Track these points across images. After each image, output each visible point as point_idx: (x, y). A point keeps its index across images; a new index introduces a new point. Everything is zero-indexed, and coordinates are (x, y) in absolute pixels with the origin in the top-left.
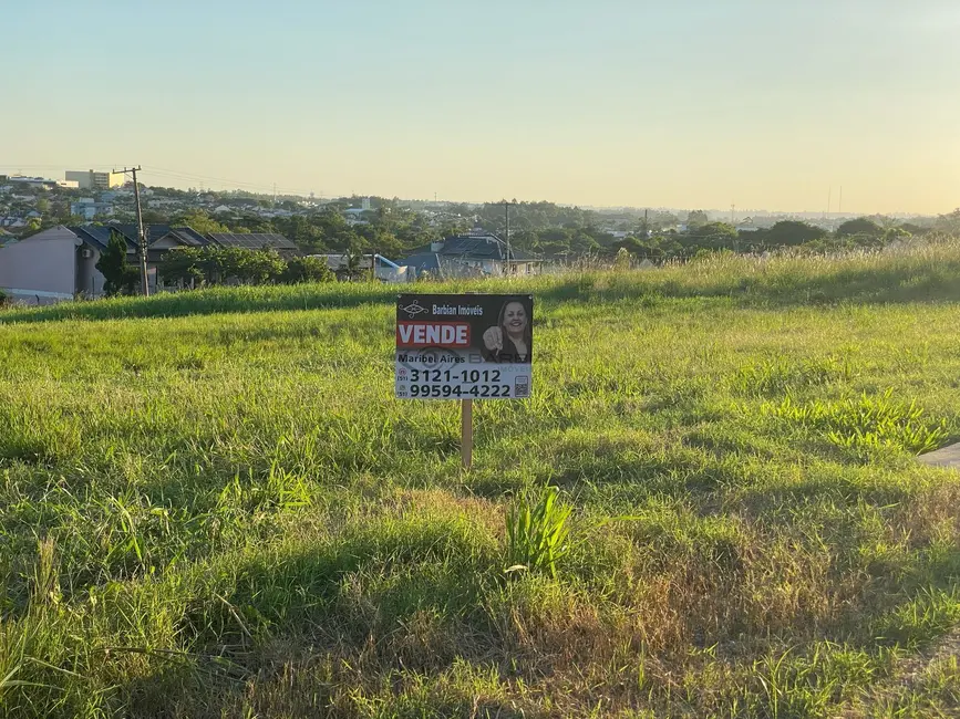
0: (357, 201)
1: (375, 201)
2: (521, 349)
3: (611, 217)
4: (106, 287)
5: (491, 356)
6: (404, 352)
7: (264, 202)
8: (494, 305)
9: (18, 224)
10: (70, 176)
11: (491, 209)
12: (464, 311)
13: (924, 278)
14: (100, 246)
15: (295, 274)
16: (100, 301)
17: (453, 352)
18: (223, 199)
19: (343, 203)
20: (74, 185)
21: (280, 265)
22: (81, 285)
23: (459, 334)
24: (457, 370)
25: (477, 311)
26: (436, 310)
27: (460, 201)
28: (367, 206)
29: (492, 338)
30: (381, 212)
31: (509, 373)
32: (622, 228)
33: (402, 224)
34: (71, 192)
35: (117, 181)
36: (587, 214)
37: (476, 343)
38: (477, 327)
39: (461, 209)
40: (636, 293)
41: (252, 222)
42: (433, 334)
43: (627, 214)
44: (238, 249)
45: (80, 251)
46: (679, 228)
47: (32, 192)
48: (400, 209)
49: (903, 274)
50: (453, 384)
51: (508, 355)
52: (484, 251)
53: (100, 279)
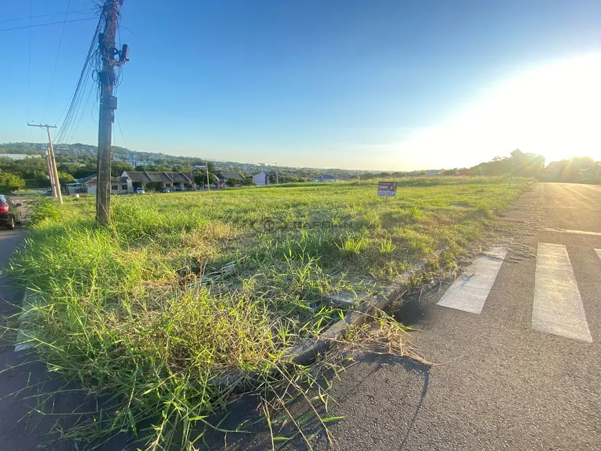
0: (306, 168)
2: (395, 190)
3: (349, 171)
4: (270, 183)
5: (391, 190)
6: (379, 189)
7: (290, 169)
8: (392, 183)
10: (259, 164)
11: (328, 170)
12: (388, 184)
14: (269, 176)
15: (300, 181)
16: (269, 185)
17: (385, 189)
18: (283, 168)
21: (298, 179)
22: (266, 183)
23: (387, 187)
24: (386, 192)
25: (390, 184)
26: (384, 184)
29: (391, 188)
31: (393, 192)
32: (352, 173)
33: (314, 172)
34: (259, 167)
35: (266, 165)
36: (346, 171)
37: (389, 189)
38: (389, 186)
39: (324, 170)
40: (366, 184)
41: (289, 172)
42: (384, 187)
43: (353, 171)
44: (290, 176)
45: (266, 176)
47: (253, 167)
48: (314, 170)
49: (414, 182)
50: (385, 194)
51: (393, 190)
52: (331, 177)
53: (269, 181)
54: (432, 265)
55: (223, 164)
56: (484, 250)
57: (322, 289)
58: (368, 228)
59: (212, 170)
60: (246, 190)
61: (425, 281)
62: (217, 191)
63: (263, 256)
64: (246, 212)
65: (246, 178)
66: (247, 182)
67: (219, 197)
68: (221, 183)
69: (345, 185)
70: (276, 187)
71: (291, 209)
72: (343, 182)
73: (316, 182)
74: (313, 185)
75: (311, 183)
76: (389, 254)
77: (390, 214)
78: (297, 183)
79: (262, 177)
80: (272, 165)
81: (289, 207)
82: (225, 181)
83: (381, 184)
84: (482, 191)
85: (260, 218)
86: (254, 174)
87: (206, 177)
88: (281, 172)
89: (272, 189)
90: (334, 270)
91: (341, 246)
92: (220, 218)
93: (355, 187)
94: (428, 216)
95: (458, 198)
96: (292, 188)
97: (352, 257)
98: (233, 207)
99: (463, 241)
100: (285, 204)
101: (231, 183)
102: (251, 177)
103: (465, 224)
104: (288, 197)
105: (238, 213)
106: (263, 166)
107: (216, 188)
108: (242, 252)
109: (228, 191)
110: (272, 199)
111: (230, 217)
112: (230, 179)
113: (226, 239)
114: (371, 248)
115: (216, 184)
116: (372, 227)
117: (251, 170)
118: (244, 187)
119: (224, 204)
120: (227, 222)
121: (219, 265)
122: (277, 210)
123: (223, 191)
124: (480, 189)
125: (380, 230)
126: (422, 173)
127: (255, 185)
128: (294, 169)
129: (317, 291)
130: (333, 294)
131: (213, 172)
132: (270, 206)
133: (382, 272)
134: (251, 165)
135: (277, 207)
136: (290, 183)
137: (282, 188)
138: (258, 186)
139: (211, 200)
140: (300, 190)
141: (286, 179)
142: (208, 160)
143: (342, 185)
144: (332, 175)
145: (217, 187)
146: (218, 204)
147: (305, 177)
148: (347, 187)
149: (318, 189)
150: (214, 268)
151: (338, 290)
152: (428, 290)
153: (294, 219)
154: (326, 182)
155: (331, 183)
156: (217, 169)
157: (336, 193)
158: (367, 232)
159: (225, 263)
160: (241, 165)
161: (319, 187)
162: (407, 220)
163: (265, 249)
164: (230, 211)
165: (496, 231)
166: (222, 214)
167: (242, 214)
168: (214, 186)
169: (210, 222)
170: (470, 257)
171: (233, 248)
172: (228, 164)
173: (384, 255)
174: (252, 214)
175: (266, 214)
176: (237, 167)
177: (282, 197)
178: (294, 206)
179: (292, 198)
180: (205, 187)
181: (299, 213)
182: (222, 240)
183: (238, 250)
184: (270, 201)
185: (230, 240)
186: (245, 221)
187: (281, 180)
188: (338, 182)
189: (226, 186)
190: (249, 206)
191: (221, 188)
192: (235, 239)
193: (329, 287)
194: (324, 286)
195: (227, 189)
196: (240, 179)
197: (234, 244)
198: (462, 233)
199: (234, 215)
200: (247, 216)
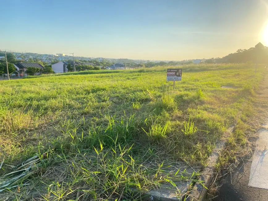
0: (100, 58)
1: (102, 58)
2: (181, 75)
3: (136, 61)
4: (68, 70)
5: (177, 76)
6: (168, 75)
9: (50, 61)
10: (57, 54)
12: (175, 71)
13: (190, 69)
14: (67, 65)
15: (96, 69)
16: (67, 73)
17: (173, 75)
18: (80, 58)
19: (97, 58)
20: (58, 56)
21: (93, 67)
22: (64, 71)
23: (174, 73)
24: (173, 77)
25: (176, 71)
26: (172, 71)
27: (114, 58)
28: (101, 59)
29: (178, 74)
30: (103, 60)
32: (138, 62)
33: (106, 62)
34: (57, 57)
35: (64, 55)
36: (133, 60)
37: (176, 74)
38: (176, 72)
39: (115, 60)
41: (85, 61)
42: (171, 73)
43: (138, 60)
44: (86, 65)
45: (64, 65)
46: (146, 62)
47: (51, 57)
48: (106, 60)
50: (173, 79)
51: (179, 76)
52: (121, 66)
53: (67, 69)
54: (230, 144)
55: (22, 54)
56: (262, 124)
57: (139, 185)
58: (167, 111)
59: (12, 60)
60: (45, 78)
61: (231, 161)
62: (18, 80)
63: (68, 147)
64: (46, 99)
65: (46, 66)
66: (47, 70)
67: (19, 86)
68: (21, 71)
69: (134, 72)
70: (74, 74)
71: (91, 94)
72: (132, 69)
73: (109, 69)
74: (107, 72)
75: (105, 71)
76: (193, 136)
77: (181, 96)
78: (93, 71)
79: (60, 66)
80: (69, 55)
81: (89, 93)
82: (25, 70)
83: (169, 70)
84: (238, 75)
85: (62, 105)
86: (53, 63)
87: (6, 67)
88: (77, 61)
89: (70, 76)
90: (146, 158)
91: (148, 131)
92: (20, 106)
93: (142, 73)
94: (210, 96)
95: (225, 81)
96: (89, 75)
97: (160, 142)
98: (33, 95)
99: (245, 118)
100: (85, 90)
101: (31, 72)
102: (50, 66)
103: (240, 102)
104: (87, 83)
105: (38, 100)
106: (61, 55)
107: (16, 77)
108: (44, 145)
109: (27, 79)
110: (71, 85)
111: (30, 105)
112: (30, 68)
113: (26, 130)
114: (175, 131)
115: (16, 73)
116: (170, 110)
117: (50, 59)
118: (43, 75)
119: (24, 92)
120: (27, 111)
121: (20, 161)
122: (78, 96)
123: (23, 80)
124: (236, 73)
125: (177, 113)
126: (190, 62)
127: (54, 73)
128: (90, 58)
129: (134, 187)
130: (152, 190)
131: (14, 62)
132: (70, 92)
133: (193, 156)
134: (50, 56)
135: (77, 93)
136: (86, 71)
137: (79, 75)
138: (57, 74)
139: (11, 89)
140: (97, 77)
141: (83, 67)
142: (7, 51)
143: (131, 72)
144: (122, 63)
145: (17, 75)
146: (17, 92)
147: (99, 65)
148: (136, 74)
149: (112, 76)
150: (13, 167)
151: (156, 183)
152: (235, 170)
153: (96, 104)
154: (118, 69)
155: (121, 71)
156: (16, 59)
157: (128, 79)
158: (167, 115)
159: (25, 159)
160: (41, 55)
161: (113, 74)
162: (196, 101)
163: (69, 139)
164: (31, 99)
165: (263, 107)
166: (22, 103)
167: (43, 102)
168: (15, 74)
169: (8, 112)
170: (255, 132)
171: (35, 140)
172: (28, 55)
173: (188, 137)
174: (53, 101)
175: (67, 100)
176: (36, 58)
177: (81, 83)
178: (94, 91)
179: (91, 84)
180: (5, 76)
181: (99, 98)
182: (21, 131)
183: (40, 142)
184: (69, 87)
185: (30, 130)
186: (46, 109)
187: (78, 69)
188: (127, 69)
189: (26, 74)
190: (50, 94)
191: (21, 77)
192: (36, 129)
193: (147, 181)
194: (141, 181)
195: (27, 78)
196: (40, 68)
197: (35, 136)
198: (240, 110)
199: (35, 103)
200: (48, 104)
